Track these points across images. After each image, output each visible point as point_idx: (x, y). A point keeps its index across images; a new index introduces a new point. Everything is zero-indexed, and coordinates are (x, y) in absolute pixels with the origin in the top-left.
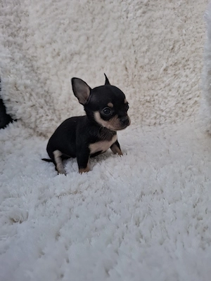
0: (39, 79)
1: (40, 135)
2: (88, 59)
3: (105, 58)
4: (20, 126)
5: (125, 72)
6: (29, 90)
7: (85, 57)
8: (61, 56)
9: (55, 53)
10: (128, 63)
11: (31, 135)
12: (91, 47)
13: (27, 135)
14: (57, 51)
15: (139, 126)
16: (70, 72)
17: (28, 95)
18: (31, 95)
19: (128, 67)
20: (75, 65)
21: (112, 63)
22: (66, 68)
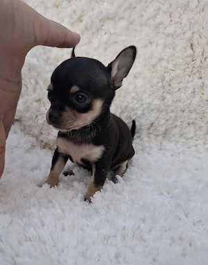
0: (48, 58)
1: (44, 148)
2: (127, 28)
3: (157, 26)
4: (19, 131)
5: (190, 51)
6: (34, 74)
7: (123, 23)
8: (84, 22)
9: (76, 17)
10: (196, 36)
11: (33, 146)
12: (135, 8)
13: (29, 145)
14: (78, 13)
15: (201, 142)
16: (95, 50)
17: (33, 81)
18: (37, 82)
19: (195, 43)
20: (105, 37)
21: (168, 35)
22: (90, 42)
